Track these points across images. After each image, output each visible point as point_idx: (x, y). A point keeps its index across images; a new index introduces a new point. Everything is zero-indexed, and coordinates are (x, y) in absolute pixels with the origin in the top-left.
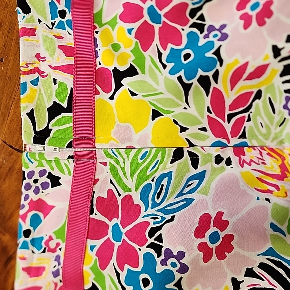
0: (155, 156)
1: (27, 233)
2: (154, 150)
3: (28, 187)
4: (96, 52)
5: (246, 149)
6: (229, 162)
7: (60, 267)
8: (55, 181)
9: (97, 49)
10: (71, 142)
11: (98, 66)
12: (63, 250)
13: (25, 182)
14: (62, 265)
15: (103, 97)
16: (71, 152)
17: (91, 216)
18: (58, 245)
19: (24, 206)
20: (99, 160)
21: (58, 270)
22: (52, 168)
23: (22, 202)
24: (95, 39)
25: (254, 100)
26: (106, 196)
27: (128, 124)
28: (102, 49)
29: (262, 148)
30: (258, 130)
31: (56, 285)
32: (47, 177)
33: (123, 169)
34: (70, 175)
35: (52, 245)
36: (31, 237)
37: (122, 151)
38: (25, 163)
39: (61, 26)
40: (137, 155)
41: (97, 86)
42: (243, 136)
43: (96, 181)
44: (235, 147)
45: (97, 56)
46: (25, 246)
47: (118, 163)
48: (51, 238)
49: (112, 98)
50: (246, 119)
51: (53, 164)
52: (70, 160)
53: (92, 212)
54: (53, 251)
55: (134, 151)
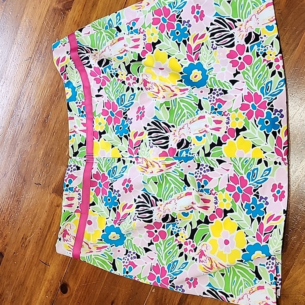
0: (112, 161)
1: (67, 186)
2: (111, 159)
3: (69, 170)
4: (93, 125)
5: (139, 158)
6: (134, 163)
7: (81, 197)
8: (78, 168)
9: (94, 124)
10: (85, 156)
11: (94, 130)
12: (81, 191)
13: (68, 168)
14: (81, 196)
15: (96, 141)
16: (85, 159)
17: (91, 180)
18: (79, 190)
19: (66, 176)
20: (94, 161)
21: (80, 198)
22: (78, 164)
23: (66, 175)
24: (93, 121)
25: (141, 143)
26: (96, 173)
27: (104, 150)
28: (96, 124)
29: (143, 158)
30: (142, 152)
31: (79, 203)
32: (76, 167)
33: (102, 165)
34: (84, 166)
35: (77, 189)
36: (69, 187)
37: (102, 159)
38: (69, 162)
39: (82, 116)
40: (106, 160)
41: (94, 137)
42: (138, 154)
43: (92, 168)
44: (136, 158)
45: (93, 127)
46: (67, 190)
47: (101, 163)
48: (76, 187)
49: (99, 141)
50: (139, 149)
51: (79, 163)
52: (85, 161)
53: (92, 178)
54: (77, 192)
55: (105, 159)
